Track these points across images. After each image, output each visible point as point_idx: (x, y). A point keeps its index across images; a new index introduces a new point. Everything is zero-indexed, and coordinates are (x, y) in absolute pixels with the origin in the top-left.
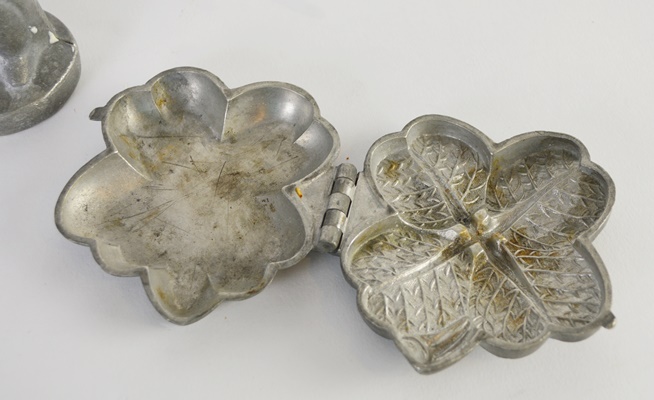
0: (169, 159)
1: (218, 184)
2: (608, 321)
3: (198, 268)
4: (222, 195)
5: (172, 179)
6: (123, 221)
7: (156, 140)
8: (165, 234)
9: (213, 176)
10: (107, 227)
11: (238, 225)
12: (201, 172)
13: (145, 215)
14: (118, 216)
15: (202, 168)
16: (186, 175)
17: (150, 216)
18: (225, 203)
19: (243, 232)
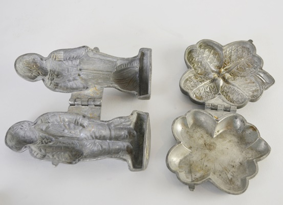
0: (201, 168)
1: (210, 150)
2: (251, 41)
3: (244, 152)
4: (214, 148)
5: (210, 165)
6: (230, 179)
7: (192, 174)
8: (233, 164)
9: (207, 151)
10: (233, 184)
11: (225, 142)
12: (206, 156)
13: (226, 172)
14: (228, 181)
15: (204, 156)
16: (208, 161)
17: (226, 170)
18: (218, 147)
19: (228, 140)
